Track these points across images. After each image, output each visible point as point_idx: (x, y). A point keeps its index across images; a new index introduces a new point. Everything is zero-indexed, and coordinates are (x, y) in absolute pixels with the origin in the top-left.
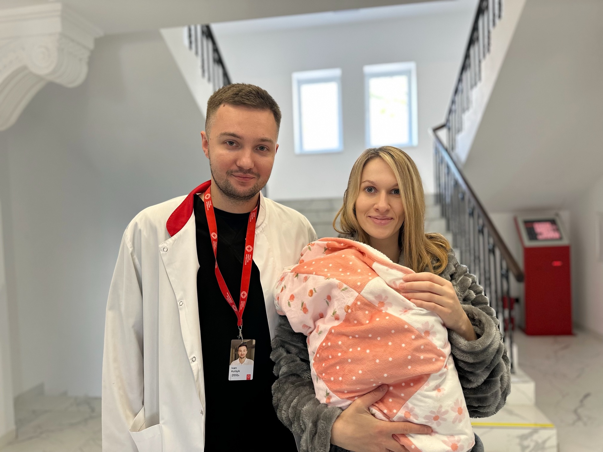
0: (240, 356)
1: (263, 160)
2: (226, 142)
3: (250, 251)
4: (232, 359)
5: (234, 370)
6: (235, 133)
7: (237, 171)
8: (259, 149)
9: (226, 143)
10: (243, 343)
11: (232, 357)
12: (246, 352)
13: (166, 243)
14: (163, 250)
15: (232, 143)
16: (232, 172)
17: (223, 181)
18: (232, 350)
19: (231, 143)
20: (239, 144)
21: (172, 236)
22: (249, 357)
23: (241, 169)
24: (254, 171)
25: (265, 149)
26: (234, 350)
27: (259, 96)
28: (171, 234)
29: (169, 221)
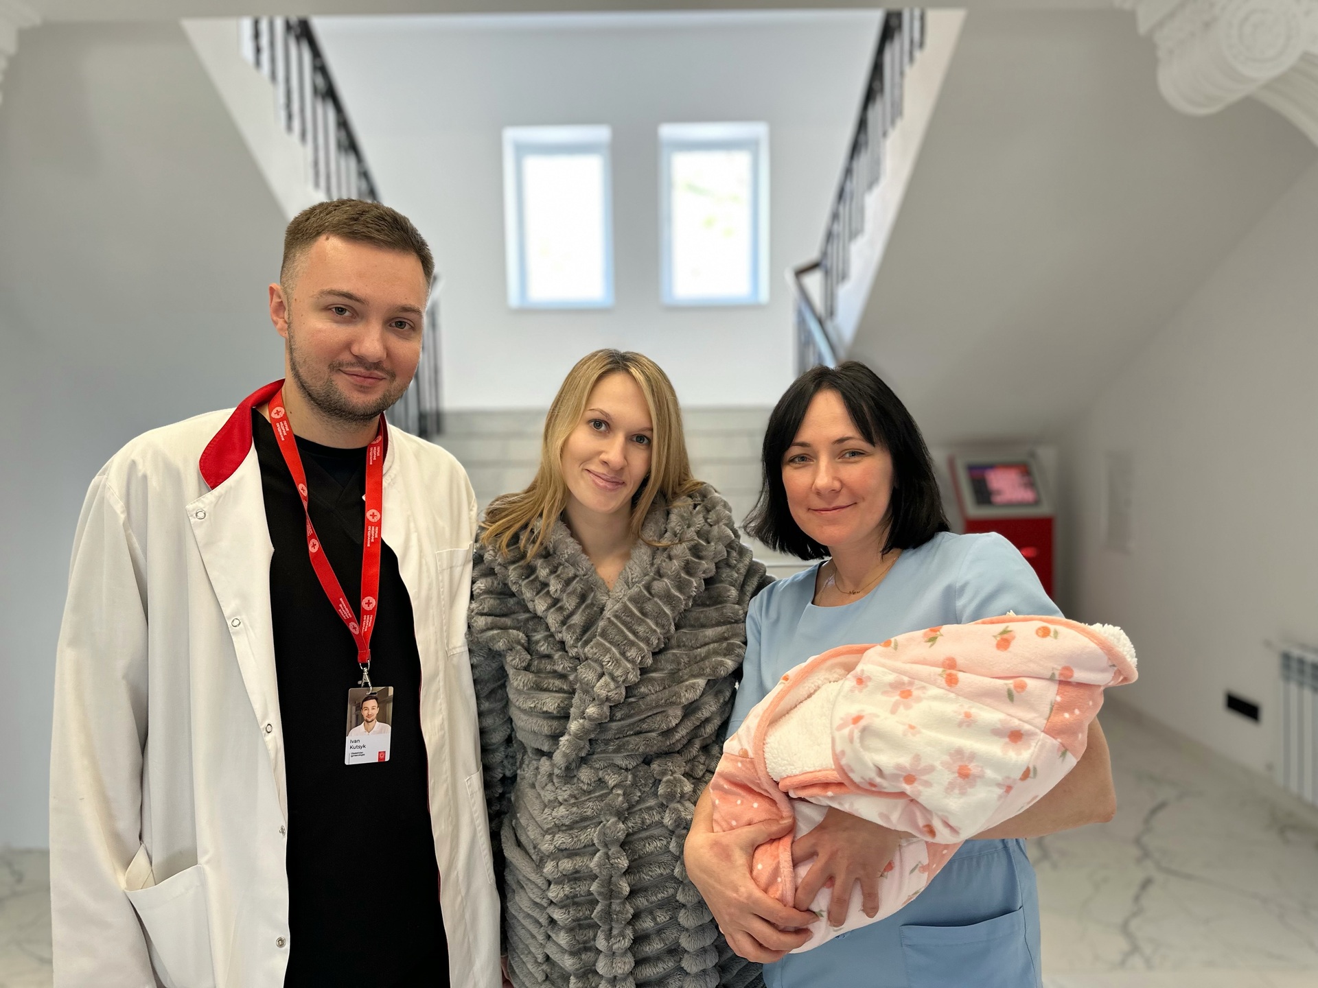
0: (365, 718)
1: (402, 347)
2: (330, 307)
3: (376, 520)
4: (351, 725)
5: (355, 745)
6: (351, 292)
7: (352, 365)
8: (394, 324)
9: (330, 309)
10: (371, 694)
11: (351, 722)
12: (376, 711)
13: (203, 502)
14: (195, 515)
15: (342, 311)
16: (340, 364)
17: (321, 382)
18: (351, 708)
19: (340, 310)
20: (358, 314)
21: (213, 487)
22: (381, 718)
23: (360, 360)
24: (384, 366)
25: (407, 327)
26: (354, 708)
27: (399, 227)
28: (212, 484)
29: (203, 458)
